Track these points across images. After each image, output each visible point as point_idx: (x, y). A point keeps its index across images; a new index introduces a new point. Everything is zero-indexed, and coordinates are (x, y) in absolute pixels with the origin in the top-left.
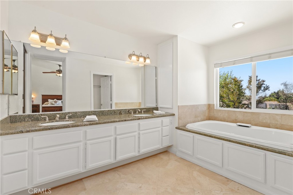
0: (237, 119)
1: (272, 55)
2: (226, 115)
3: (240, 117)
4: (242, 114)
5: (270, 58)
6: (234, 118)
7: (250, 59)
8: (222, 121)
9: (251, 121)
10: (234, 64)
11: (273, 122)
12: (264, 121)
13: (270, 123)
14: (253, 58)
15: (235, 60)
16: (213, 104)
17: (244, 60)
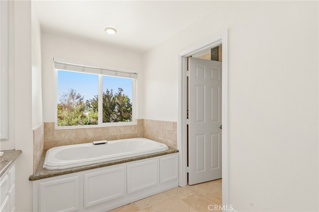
0: (87, 137)
1: (118, 73)
2: (74, 134)
3: (91, 135)
4: (93, 131)
5: (116, 75)
6: (84, 137)
7: (100, 70)
8: (67, 145)
9: (101, 137)
10: (83, 71)
11: (119, 134)
12: (113, 135)
13: (117, 135)
14: (103, 71)
15: (85, 67)
16: (52, 123)
17: (95, 69)
